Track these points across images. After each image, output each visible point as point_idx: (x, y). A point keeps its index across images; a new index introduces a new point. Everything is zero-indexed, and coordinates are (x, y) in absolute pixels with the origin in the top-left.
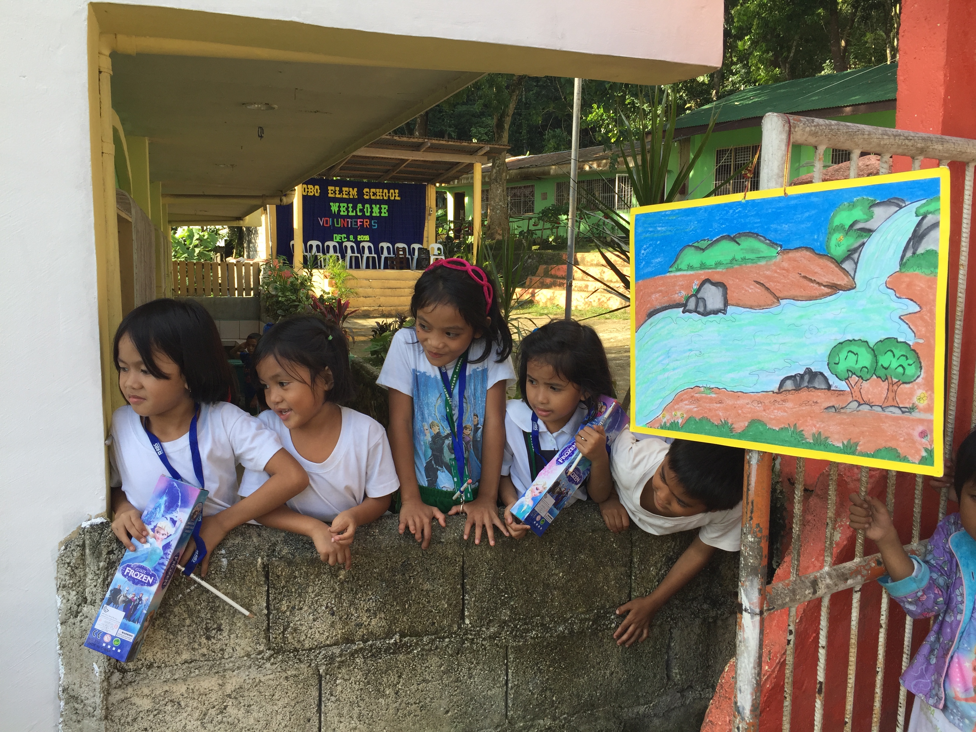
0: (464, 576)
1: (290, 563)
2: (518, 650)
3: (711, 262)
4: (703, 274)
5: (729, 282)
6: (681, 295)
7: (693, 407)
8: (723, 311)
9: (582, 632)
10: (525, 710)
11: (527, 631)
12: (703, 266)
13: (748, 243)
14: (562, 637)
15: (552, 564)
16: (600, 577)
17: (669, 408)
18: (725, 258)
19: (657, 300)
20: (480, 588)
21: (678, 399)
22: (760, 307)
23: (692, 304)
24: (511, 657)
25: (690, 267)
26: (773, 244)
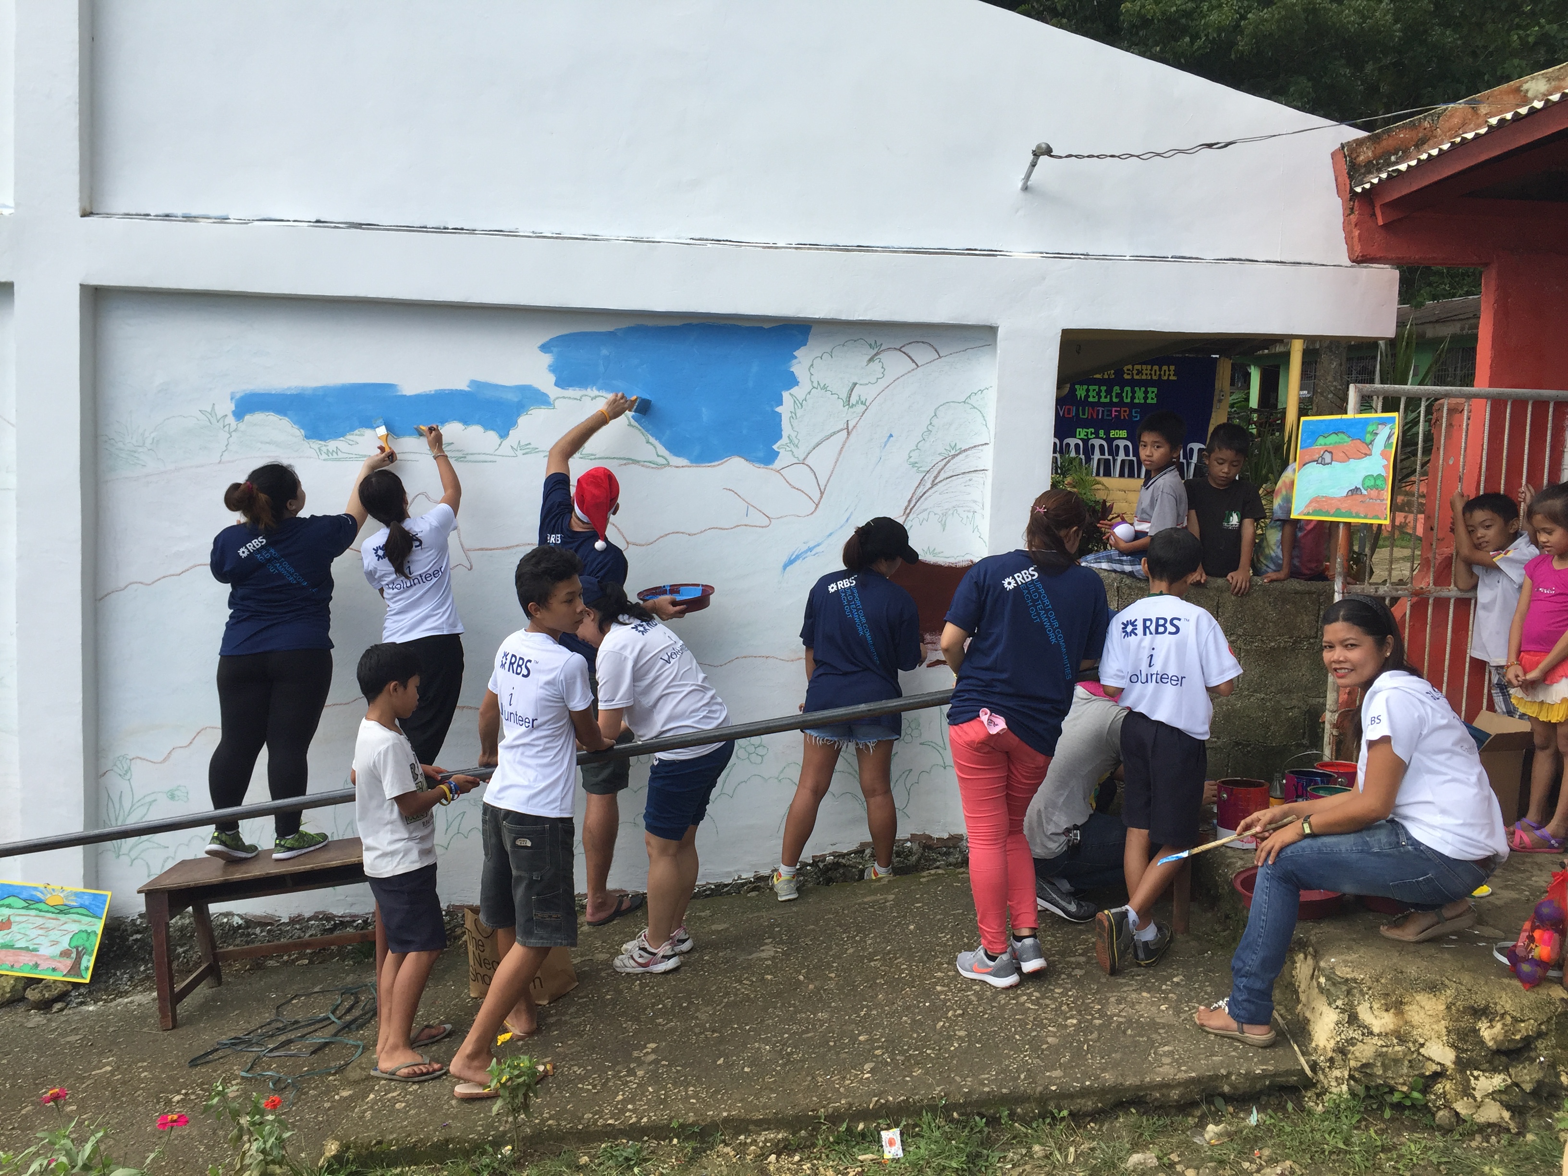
0: (1218, 607)
1: (1130, 588)
2: (1247, 651)
3: (1328, 443)
4: (1325, 448)
5: (1334, 452)
6: (1316, 457)
7: (1316, 505)
8: (1331, 463)
9: (1285, 648)
10: (1249, 685)
11: (1253, 642)
12: (1325, 445)
13: (1341, 436)
14: (1273, 649)
15: (1269, 609)
16: (1299, 620)
17: (1307, 506)
18: (1333, 442)
19: (1307, 459)
20: (1227, 615)
21: (1311, 502)
22: (1344, 462)
23: (1320, 461)
24: (1242, 655)
25: (1321, 445)
26: (1349, 437)
